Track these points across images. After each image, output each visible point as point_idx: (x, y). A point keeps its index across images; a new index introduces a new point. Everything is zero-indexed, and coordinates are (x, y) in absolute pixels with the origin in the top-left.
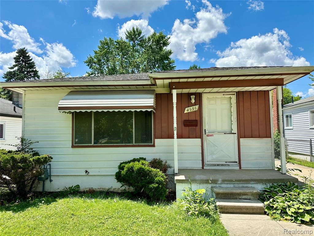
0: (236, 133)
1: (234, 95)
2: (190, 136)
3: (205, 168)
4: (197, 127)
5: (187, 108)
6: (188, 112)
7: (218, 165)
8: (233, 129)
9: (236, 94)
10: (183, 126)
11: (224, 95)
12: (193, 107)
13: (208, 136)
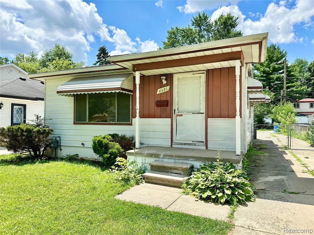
0: (203, 113)
1: (203, 73)
2: (161, 116)
3: (173, 146)
4: (167, 107)
5: (160, 89)
6: (160, 93)
7: (185, 144)
8: (201, 109)
9: (205, 73)
10: (156, 107)
11: (193, 74)
12: (164, 88)
13: (177, 115)
